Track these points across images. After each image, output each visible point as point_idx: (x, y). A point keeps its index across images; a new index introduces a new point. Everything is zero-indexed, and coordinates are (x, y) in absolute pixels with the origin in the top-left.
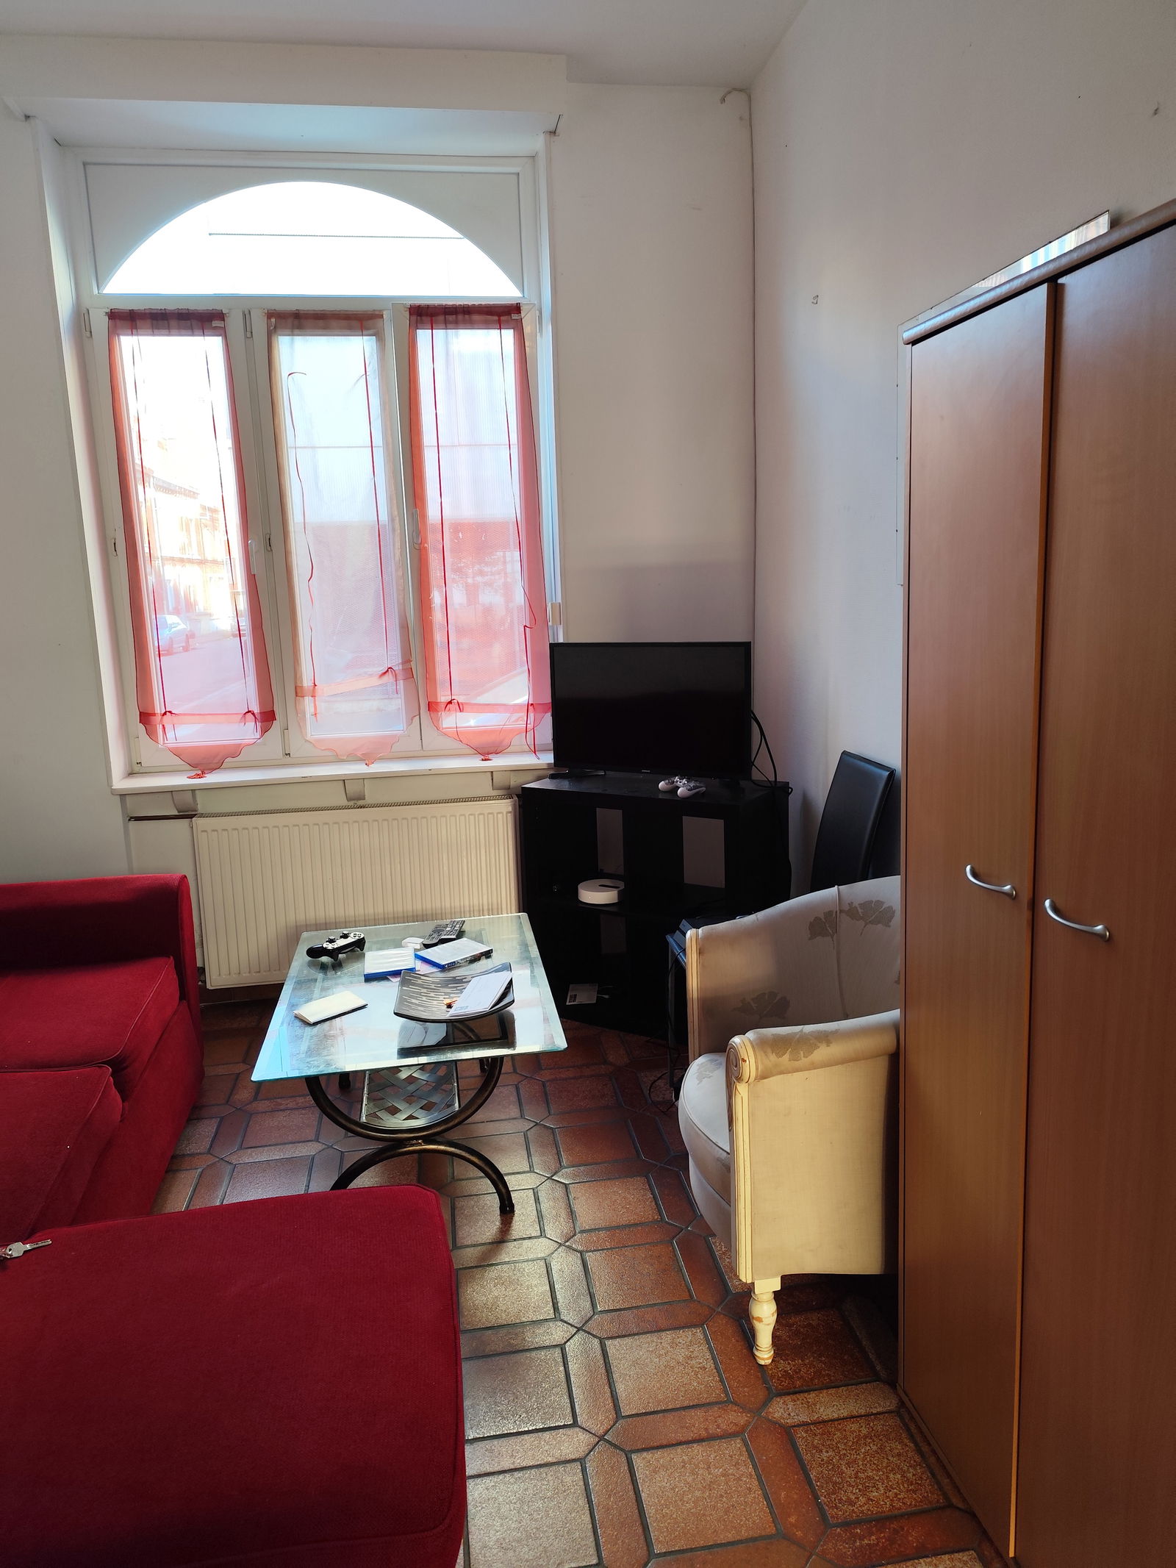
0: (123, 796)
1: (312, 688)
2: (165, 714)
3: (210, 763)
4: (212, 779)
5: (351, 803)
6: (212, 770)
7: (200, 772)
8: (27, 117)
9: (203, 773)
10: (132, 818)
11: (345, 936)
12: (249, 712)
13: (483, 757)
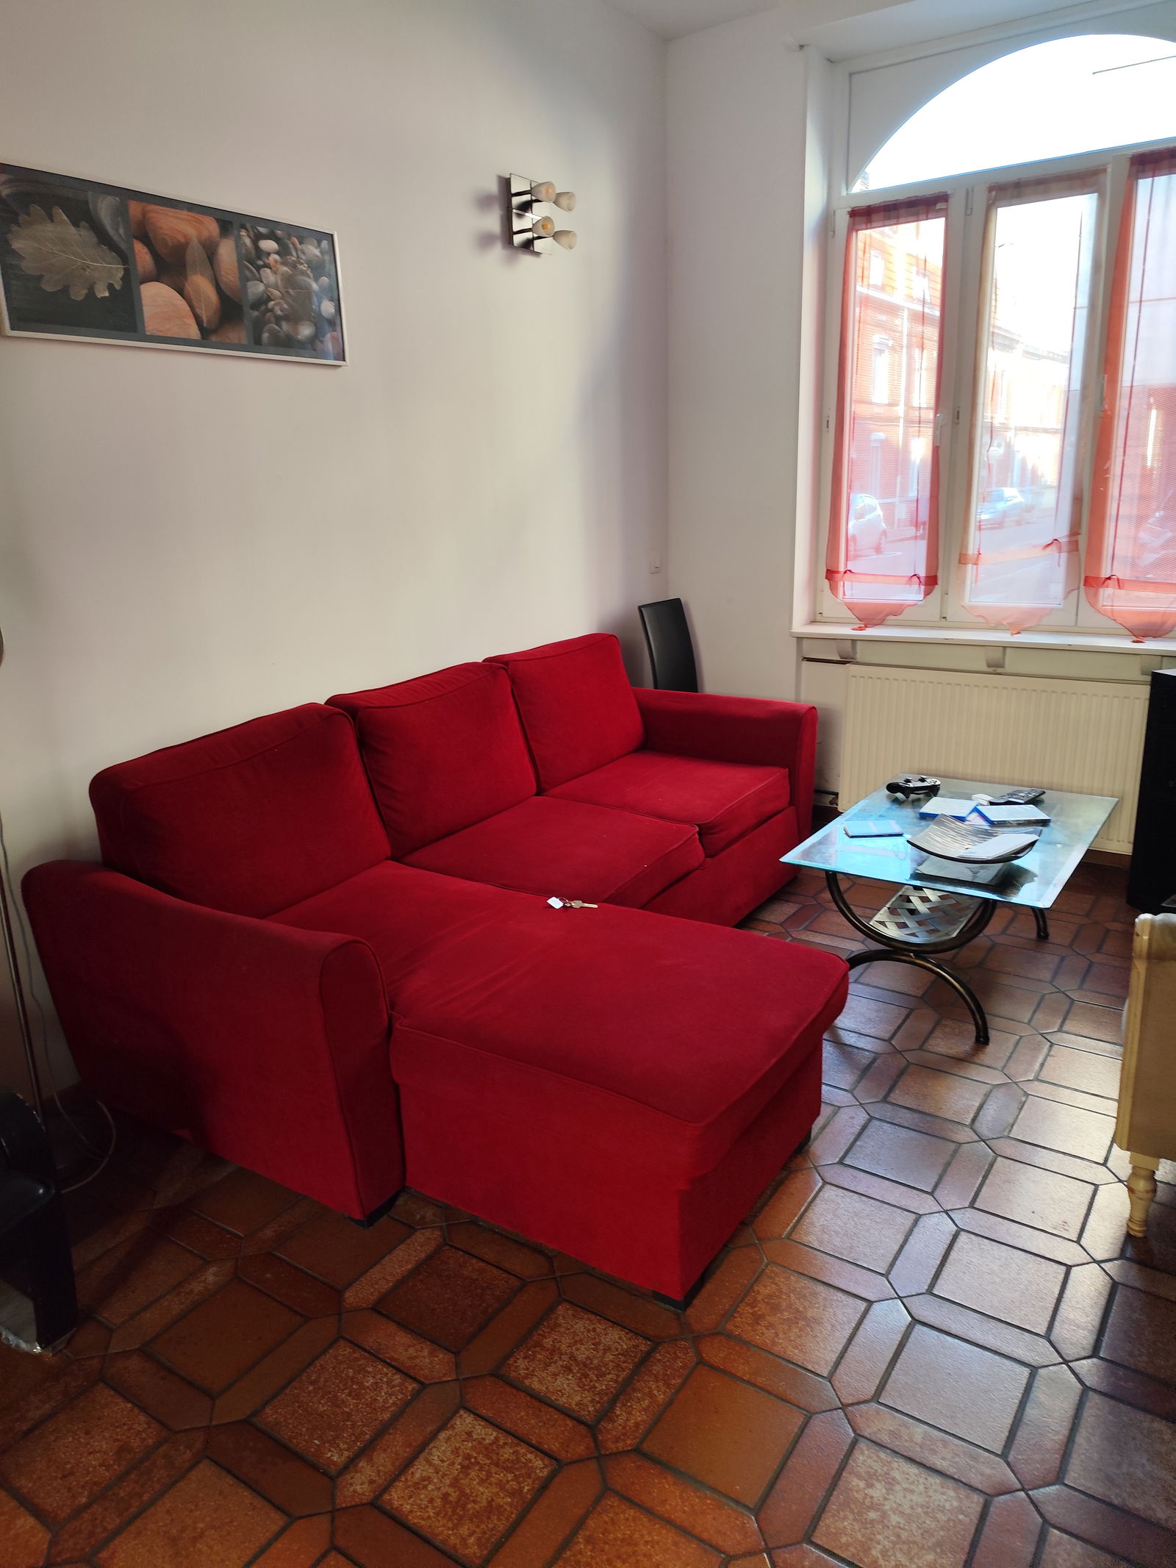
0: (800, 639)
1: (976, 556)
2: (845, 572)
3: (873, 619)
4: (871, 632)
5: (991, 670)
6: (874, 625)
7: (863, 626)
8: (802, 47)
9: (866, 627)
10: (805, 658)
11: (923, 780)
12: (915, 575)
13: (1135, 639)
